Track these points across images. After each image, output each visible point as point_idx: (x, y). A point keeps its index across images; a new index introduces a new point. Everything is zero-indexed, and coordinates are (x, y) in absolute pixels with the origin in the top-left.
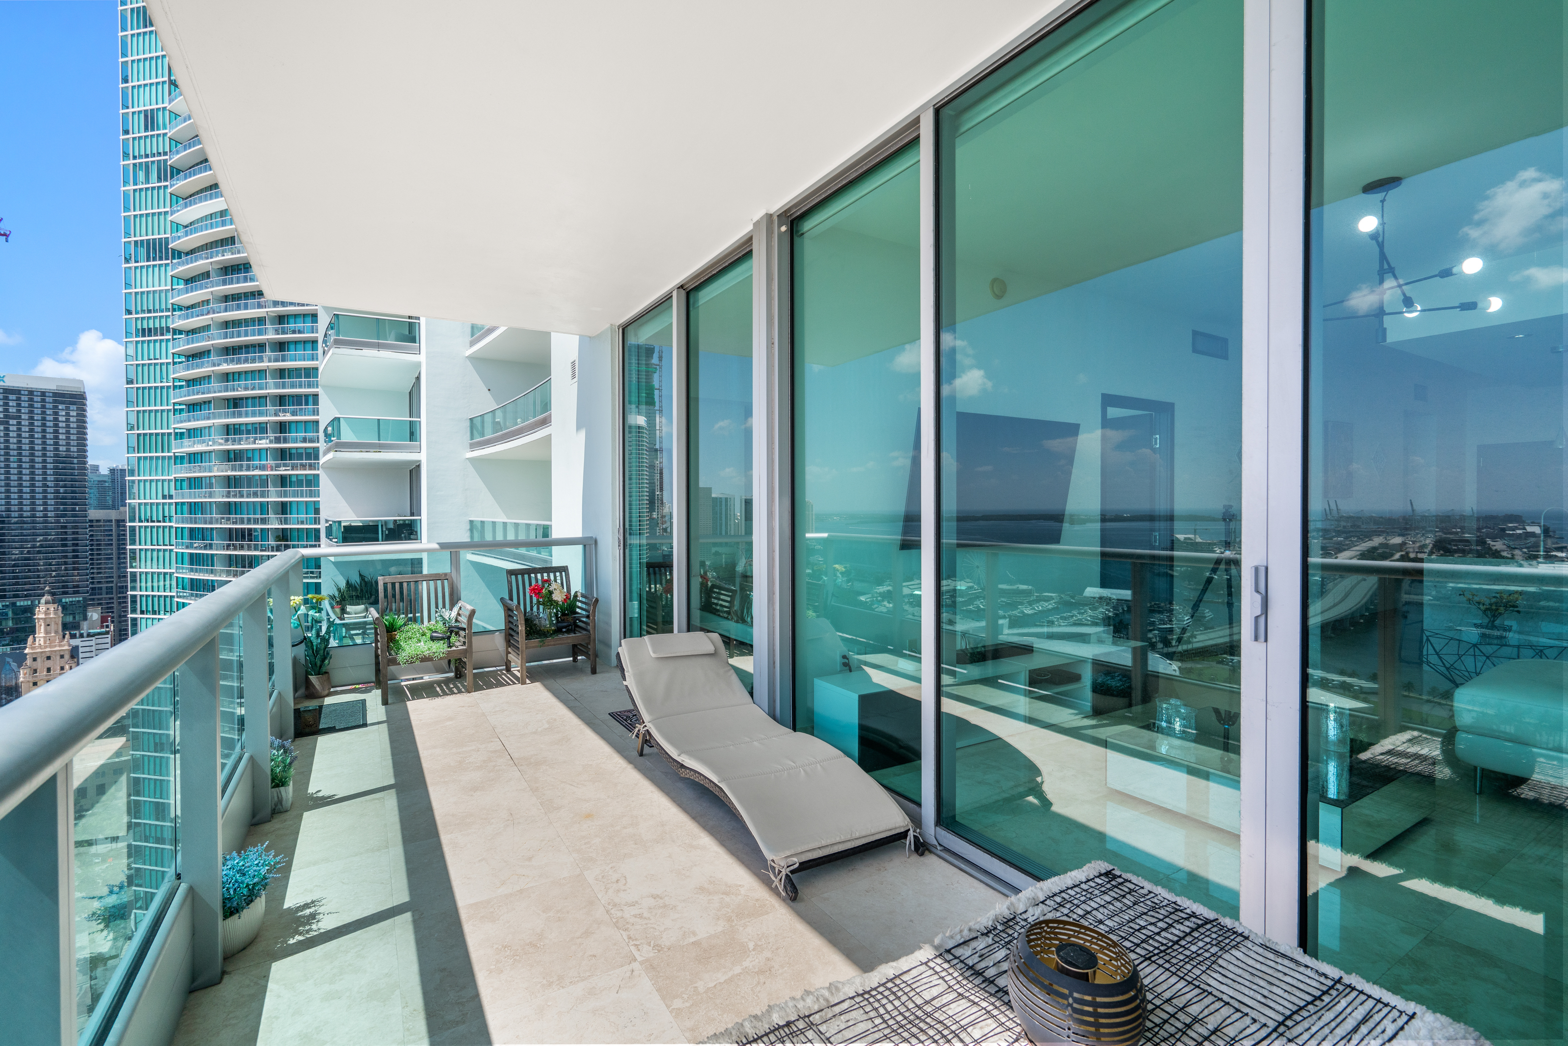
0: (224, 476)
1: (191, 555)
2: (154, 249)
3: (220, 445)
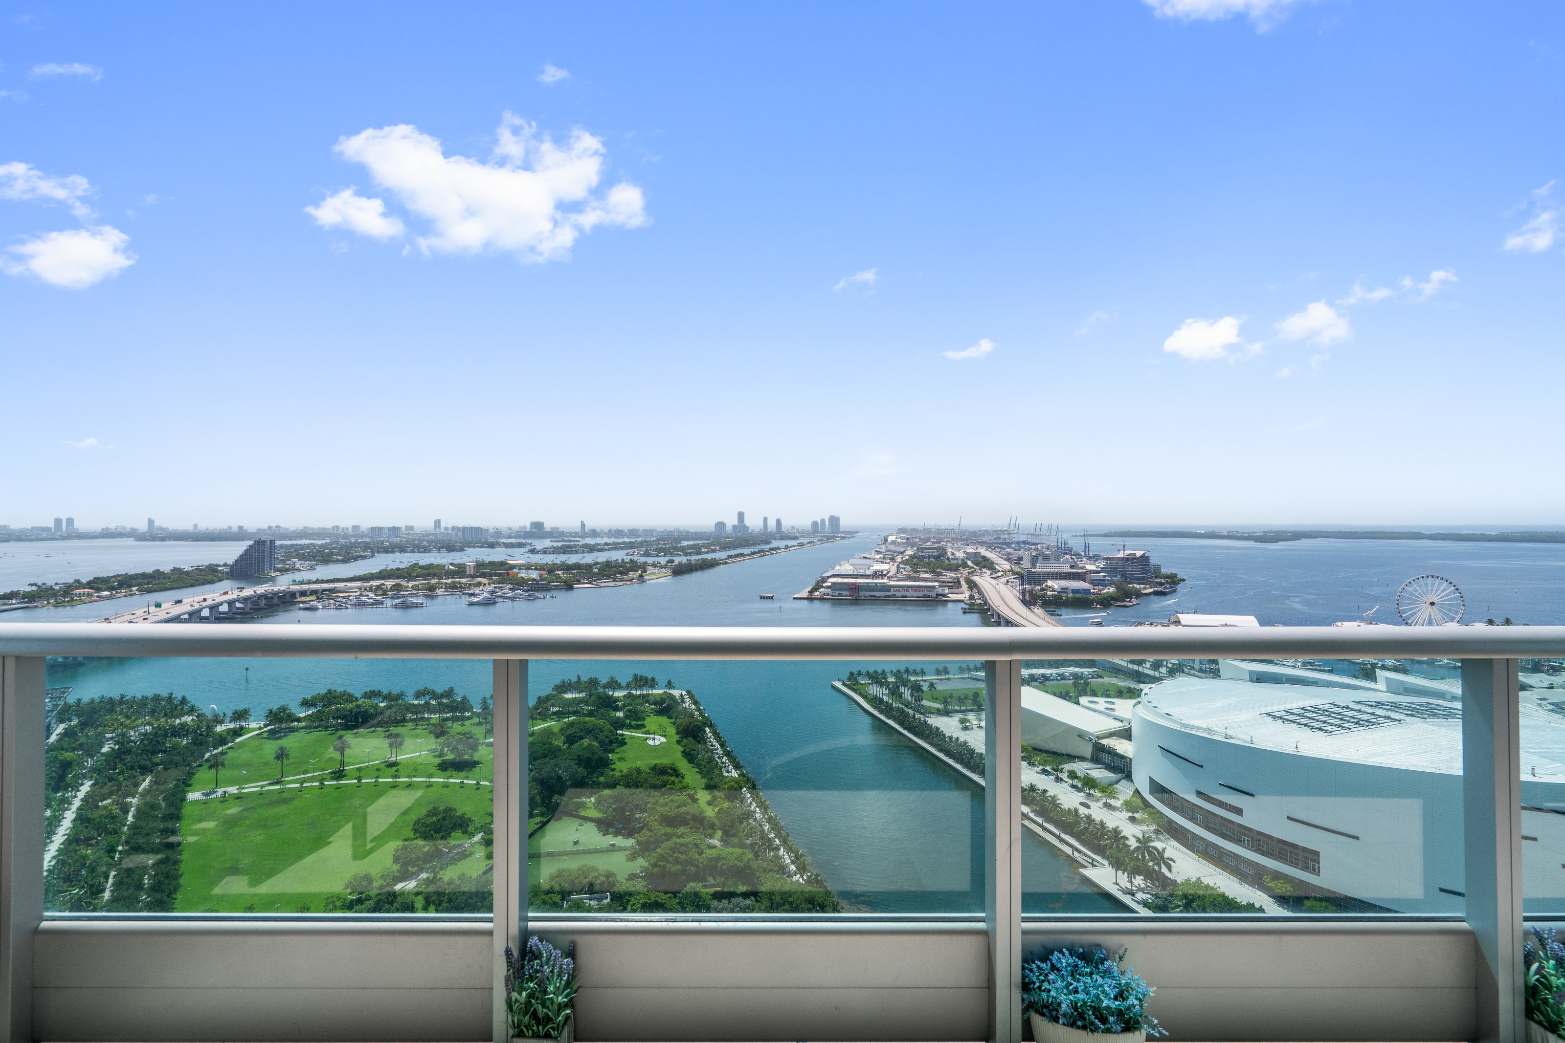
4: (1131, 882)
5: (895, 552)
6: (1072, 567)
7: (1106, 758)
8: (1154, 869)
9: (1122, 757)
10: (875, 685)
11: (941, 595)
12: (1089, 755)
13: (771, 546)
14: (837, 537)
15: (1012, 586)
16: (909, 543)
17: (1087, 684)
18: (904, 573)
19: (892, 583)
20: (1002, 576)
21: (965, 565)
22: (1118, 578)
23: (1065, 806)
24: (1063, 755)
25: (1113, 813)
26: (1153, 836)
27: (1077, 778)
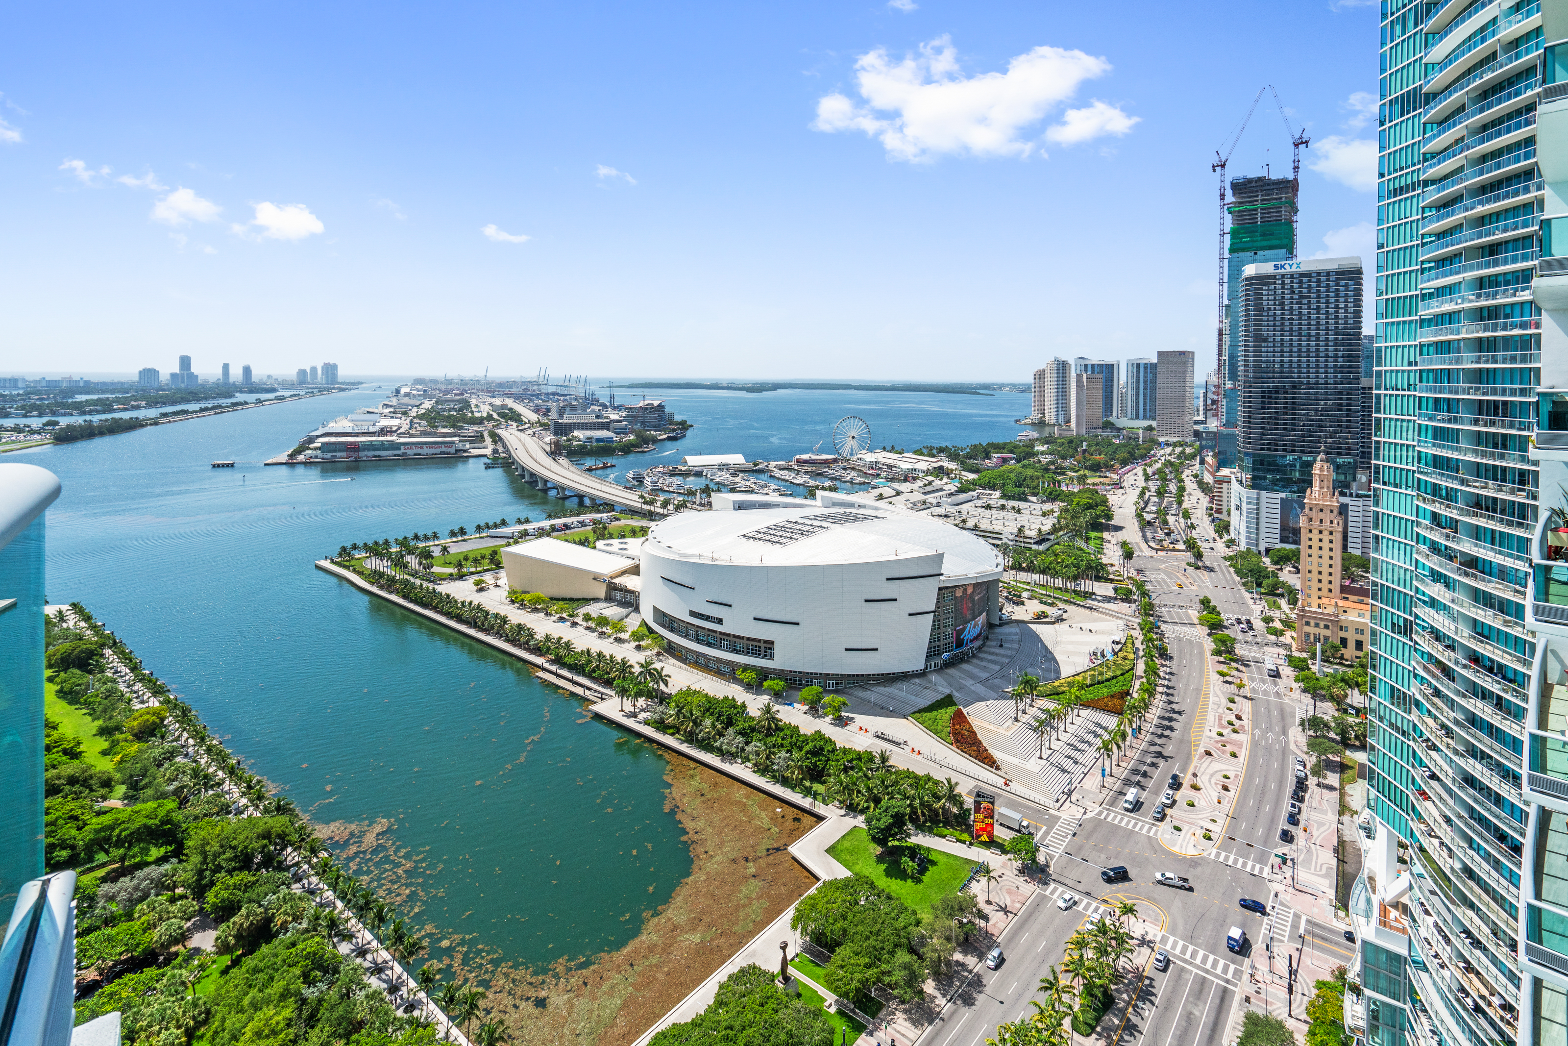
0: (1475, 339)
1: (1435, 428)
2: (1409, 101)
3: (1470, 301)
4: (634, 706)
5: (408, 405)
6: (597, 417)
7: (618, 595)
8: (654, 689)
9: (632, 592)
10: (373, 559)
11: (461, 450)
12: (602, 596)
13: (234, 400)
14: (334, 388)
15: (538, 438)
16: (426, 394)
17: (605, 528)
18: (418, 428)
19: (403, 440)
20: (529, 428)
21: (490, 418)
22: (638, 426)
23: (579, 650)
24: (578, 600)
25: (621, 645)
26: (655, 658)
27: (590, 619)
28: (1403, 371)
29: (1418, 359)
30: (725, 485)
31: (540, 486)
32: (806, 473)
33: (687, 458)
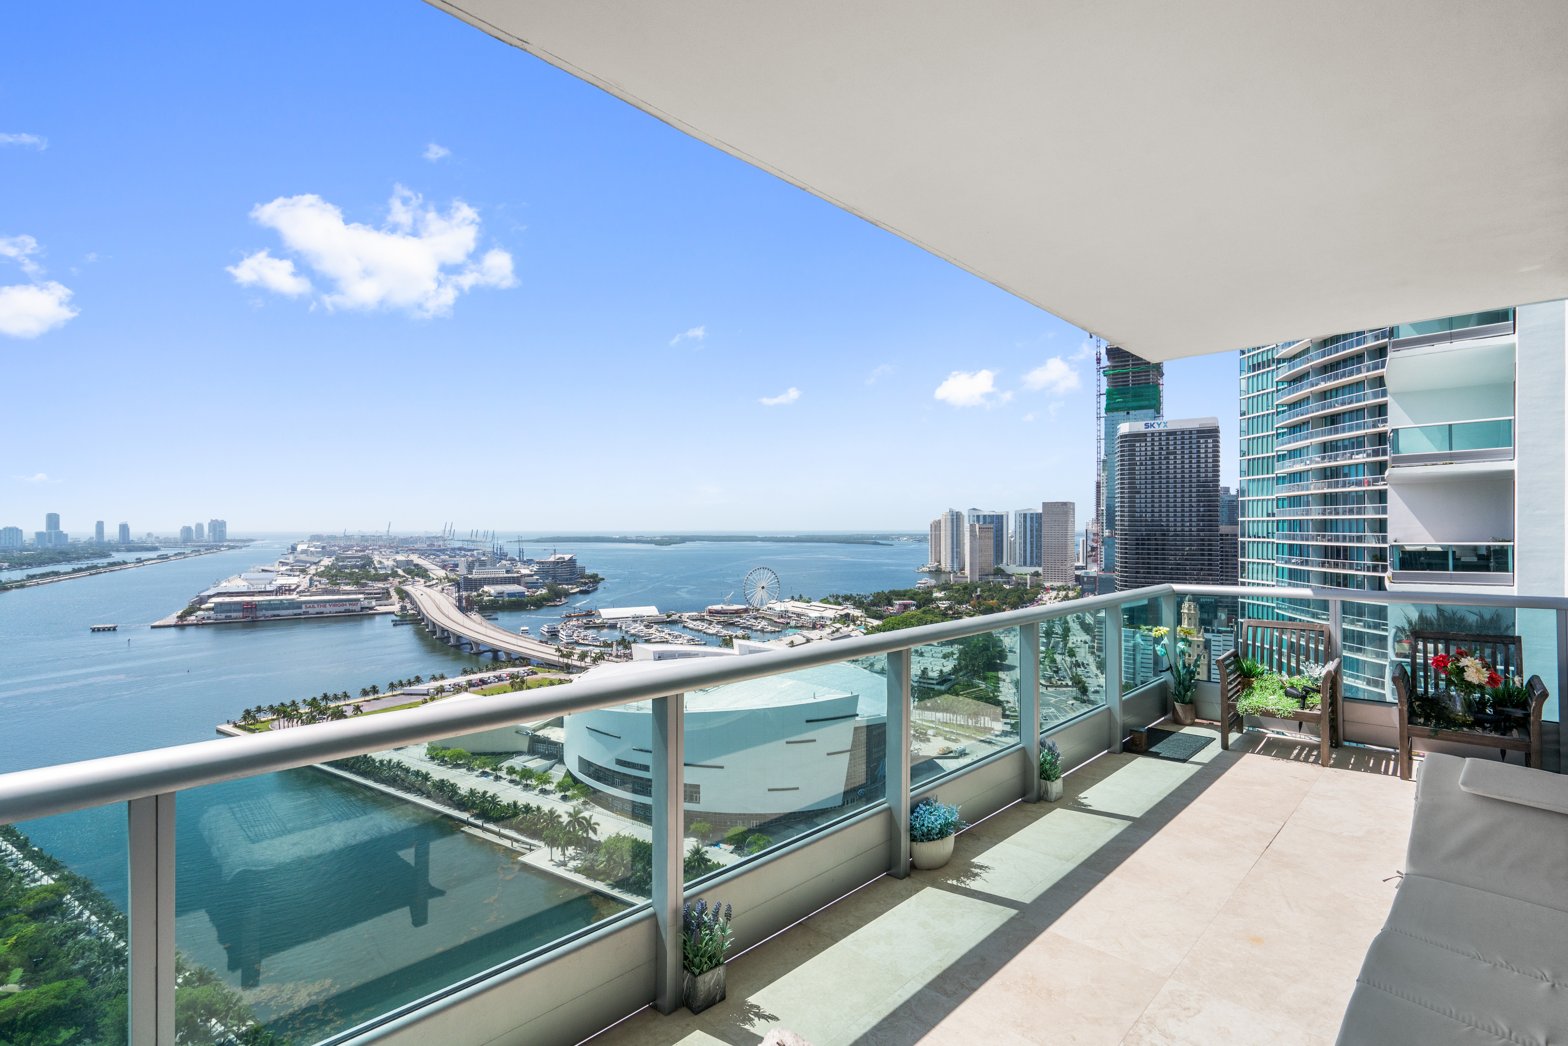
0: (1321, 494)
1: (1290, 569)
3: (1315, 462)
4: (564, 854)
5: (306, 562)
6: (508, 572)
7: (541, 748)
8: (583, 837)
9: (555, 744)
10: (282, 720)
11: (367, 608)
12: (525, 749)
14: (223, 546)
15: (447, 594)
16: (325, 552)
17: (523, 682)
18: (319, 586)
19: (303, 599)
20: (437, 583)
21: (395, 574)
22: (549, 581)
23: (505, 803)
24: (500, 754)
25: (548, 796)
26: (581, 807)
27: (515, 772)
28: (1263, 521)
29: (1275, 510)
30: (639, 637)
31: (452, 641)
32: (719, 623)
33: (601, 611)
